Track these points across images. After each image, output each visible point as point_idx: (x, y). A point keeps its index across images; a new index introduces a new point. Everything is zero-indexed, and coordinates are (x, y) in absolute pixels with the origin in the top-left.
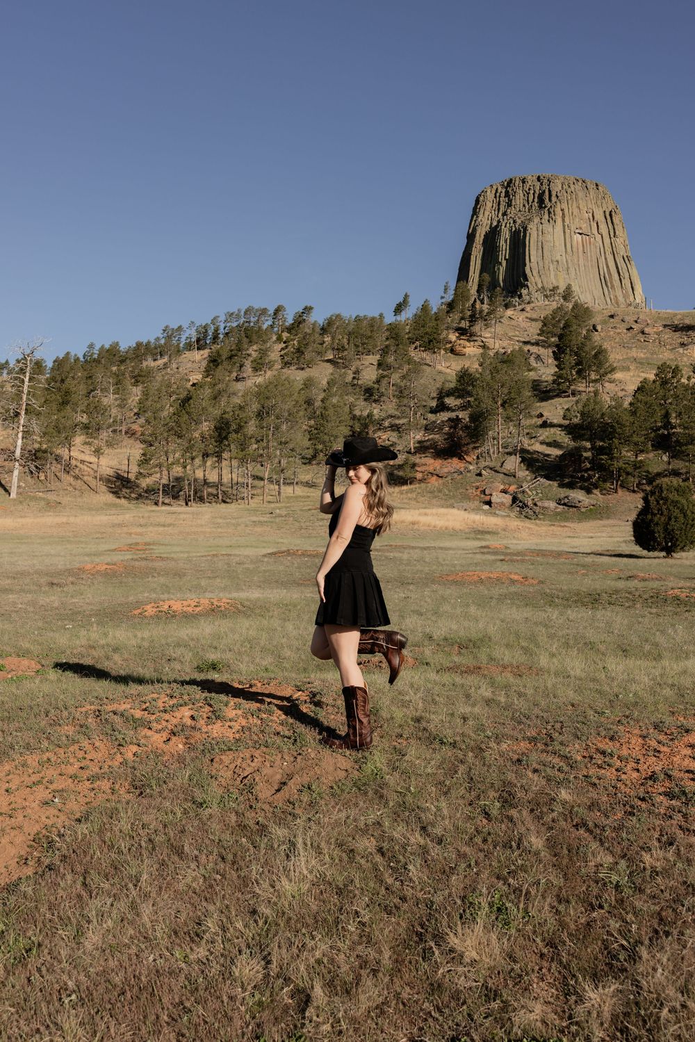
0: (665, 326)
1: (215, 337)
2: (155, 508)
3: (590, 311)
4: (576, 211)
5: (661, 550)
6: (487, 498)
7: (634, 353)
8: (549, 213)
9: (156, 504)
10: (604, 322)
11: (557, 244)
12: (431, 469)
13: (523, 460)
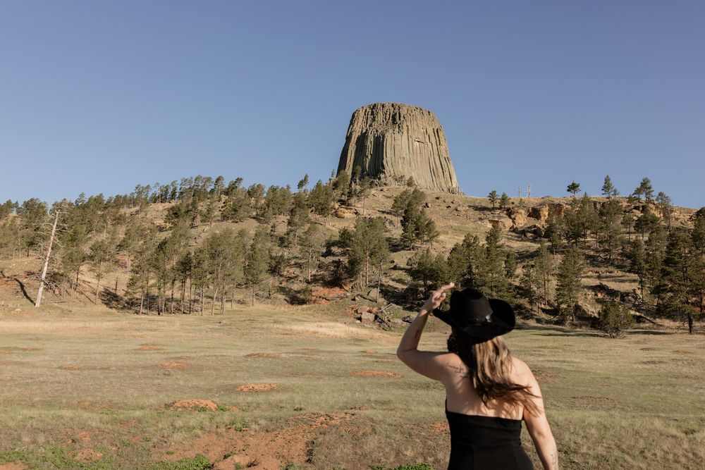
0: (470, 206)
1: (174, 194)
2: (136, 316)
3: (425, 195)
4: (416, 128)
6: (359, 316)
7: (451, 223)
8: (399, 127)
9: (137, 313)
10: (432, 202)
11: (404, 147)
12: (322, 295)
13: (382, 291)
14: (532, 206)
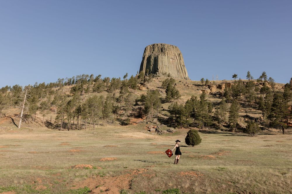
0: (193, 85)
1: (73, 82)
2: (59, 131)
3: (175, 80)
4: (171, 53)
5: (191, 145)
6: (149, 129)
7: (186, 91)
8: (164, 53)
10: (178, 83)
11: (166, 61)
12: (134, 121)
13: (158, 119)
14: (218, 84)
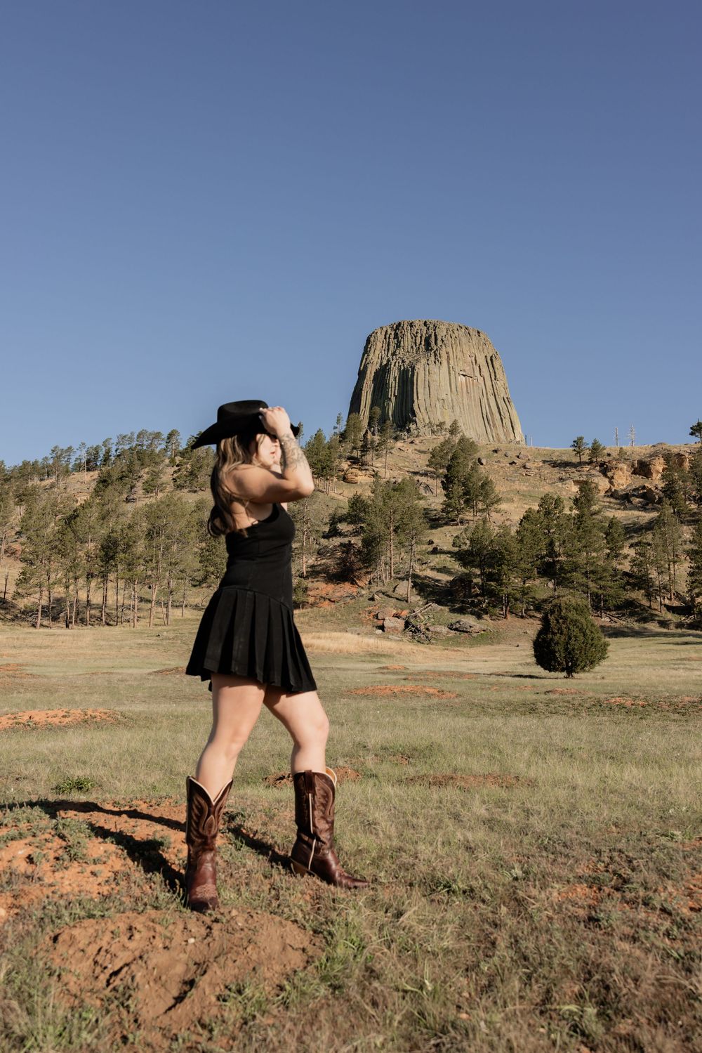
0: (544, 462)
1: (106, 459)
2: (32, 630)
3: (475, 446)
4: (460, 355)
5: (562, 670)
6: (380, 623)
7: (517, 486)
8: (435, 355)
9: (34, 626)
10: (488, 457)
11: (443, 384)
12: (323, 594)
13: (415, 585)
14: (638, 458)
